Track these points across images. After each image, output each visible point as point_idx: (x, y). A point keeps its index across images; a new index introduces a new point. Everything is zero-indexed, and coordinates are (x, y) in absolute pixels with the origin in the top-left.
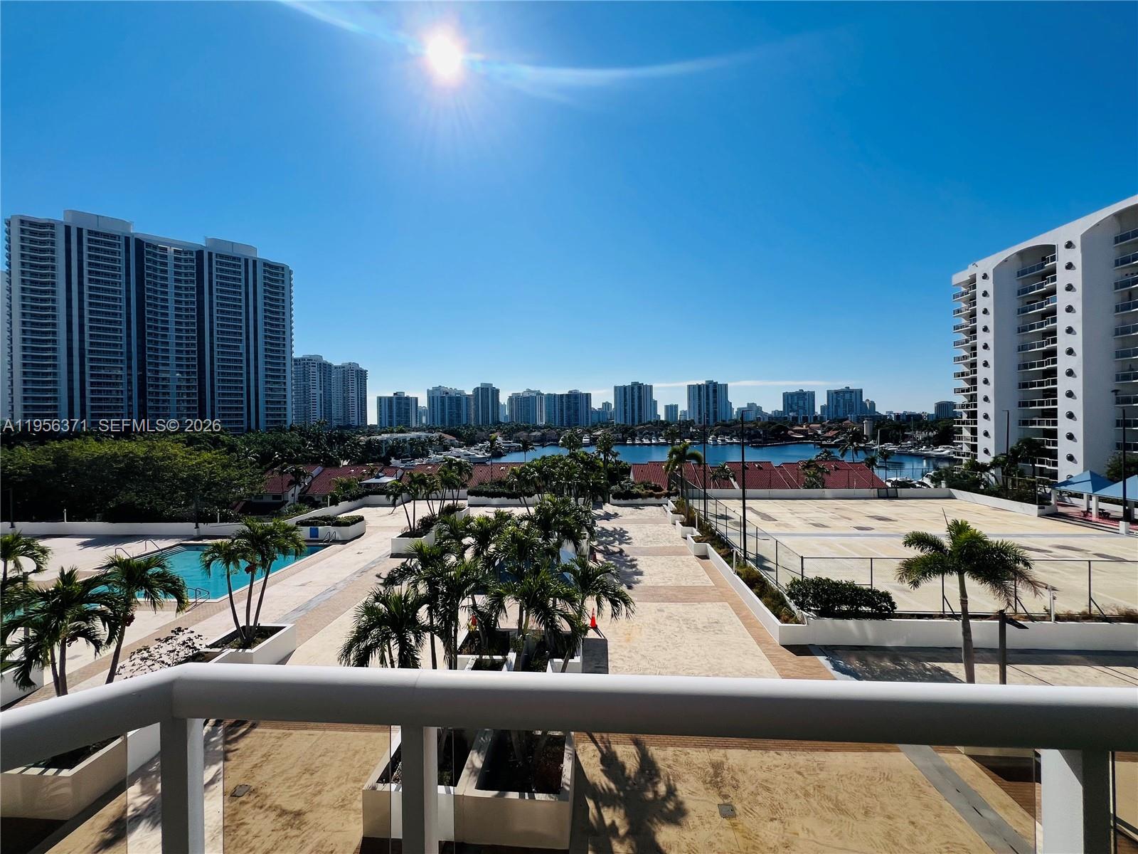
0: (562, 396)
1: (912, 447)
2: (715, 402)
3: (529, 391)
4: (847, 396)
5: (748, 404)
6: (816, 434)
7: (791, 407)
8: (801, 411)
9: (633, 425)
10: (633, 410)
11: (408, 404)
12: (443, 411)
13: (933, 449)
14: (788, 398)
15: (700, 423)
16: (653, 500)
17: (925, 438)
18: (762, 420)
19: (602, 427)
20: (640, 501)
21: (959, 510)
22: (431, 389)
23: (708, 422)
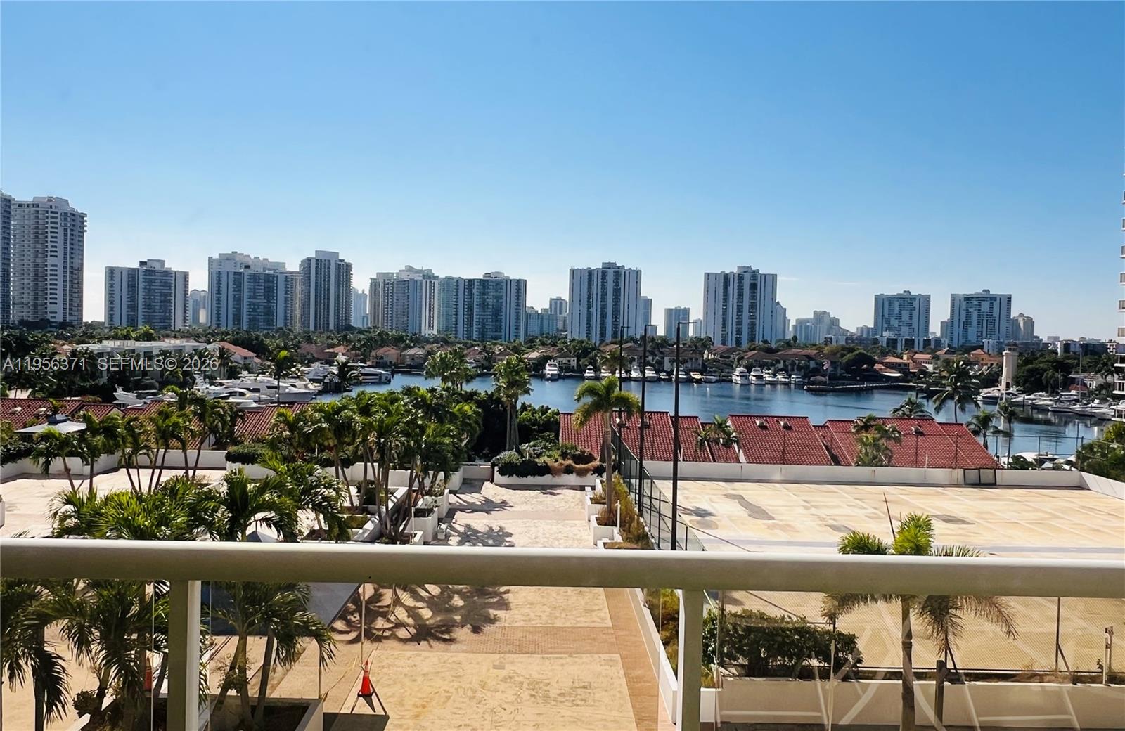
0: (471, 282)
1: (1077, 401)
2: (753, 307)
3: (410, 269)
4: (985, 307)
5: (815, 312)
6: (924, 372)
7: (888, 322)
8: (905, 330)
9: (602, 342)
10: (603, 316)
11: (167, 284)
12: (238, 300)
13: (1110, 405)
14: (884, 305)
15: (724, 343)
16: (572, 479)
17: (1101, 385)
18: (834, 343)
19: (543, 344)
20: (547, 479)
21: (1084, 507)
22: (216, 256)
23: (739, 343)
